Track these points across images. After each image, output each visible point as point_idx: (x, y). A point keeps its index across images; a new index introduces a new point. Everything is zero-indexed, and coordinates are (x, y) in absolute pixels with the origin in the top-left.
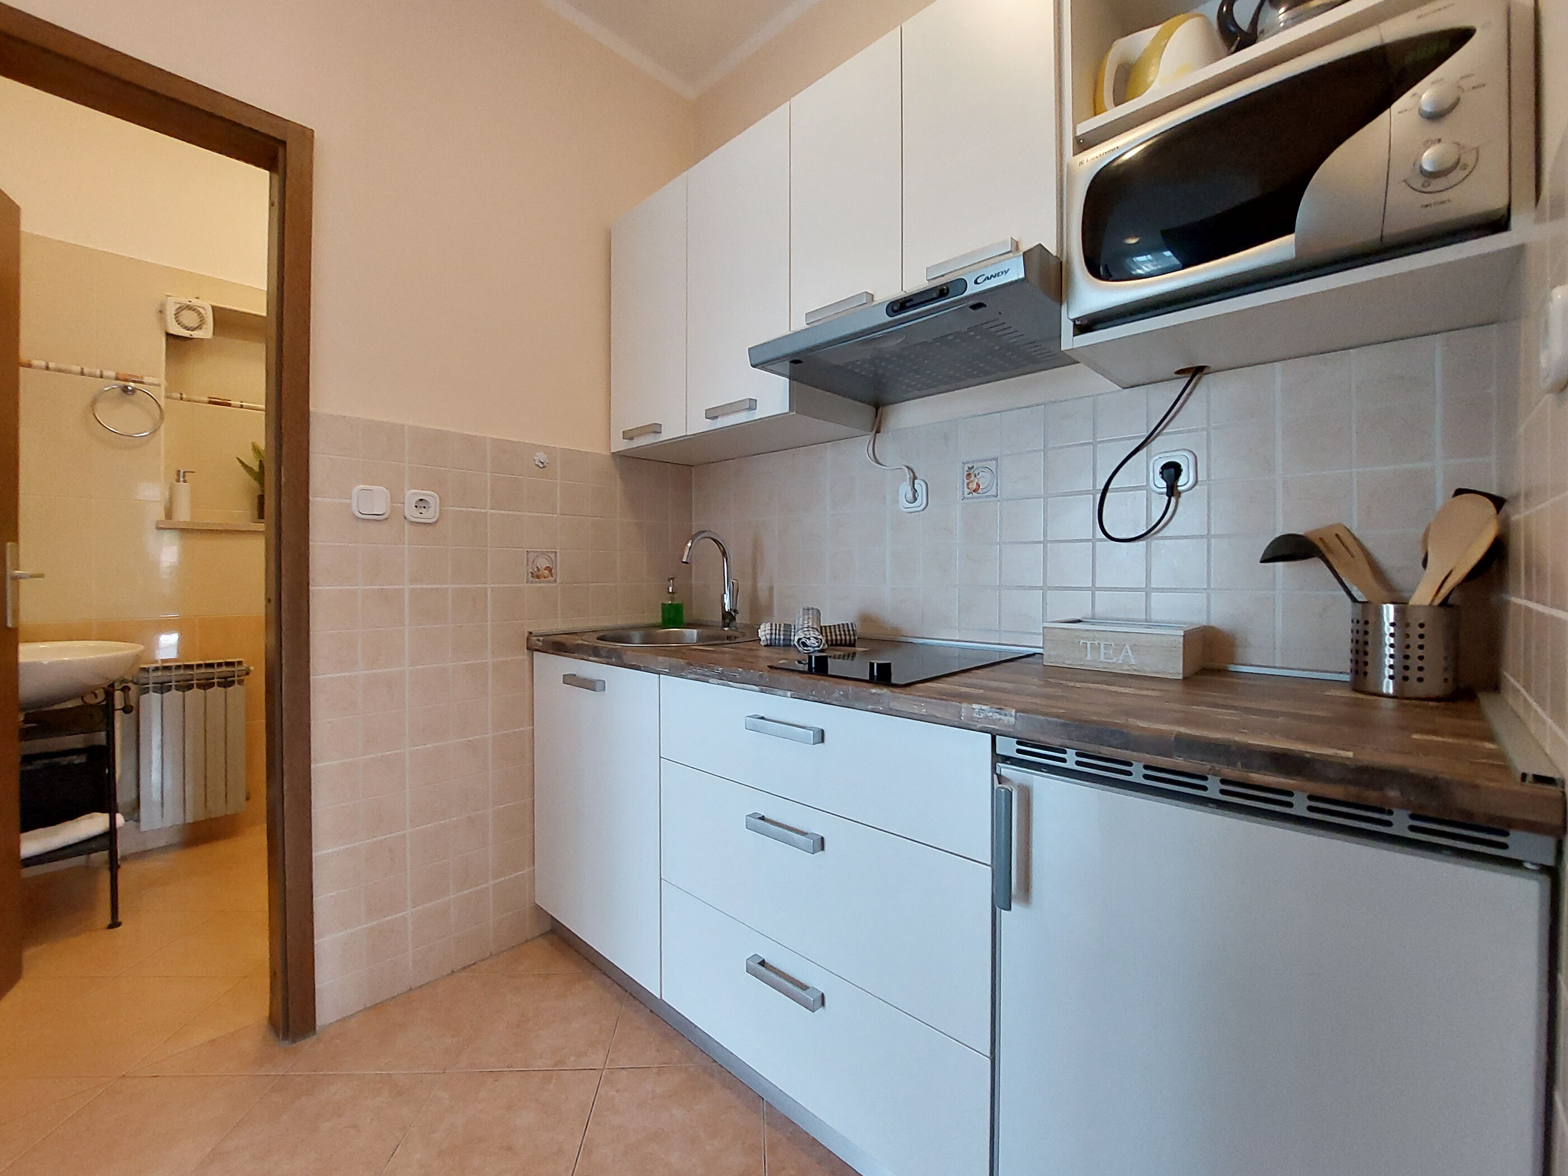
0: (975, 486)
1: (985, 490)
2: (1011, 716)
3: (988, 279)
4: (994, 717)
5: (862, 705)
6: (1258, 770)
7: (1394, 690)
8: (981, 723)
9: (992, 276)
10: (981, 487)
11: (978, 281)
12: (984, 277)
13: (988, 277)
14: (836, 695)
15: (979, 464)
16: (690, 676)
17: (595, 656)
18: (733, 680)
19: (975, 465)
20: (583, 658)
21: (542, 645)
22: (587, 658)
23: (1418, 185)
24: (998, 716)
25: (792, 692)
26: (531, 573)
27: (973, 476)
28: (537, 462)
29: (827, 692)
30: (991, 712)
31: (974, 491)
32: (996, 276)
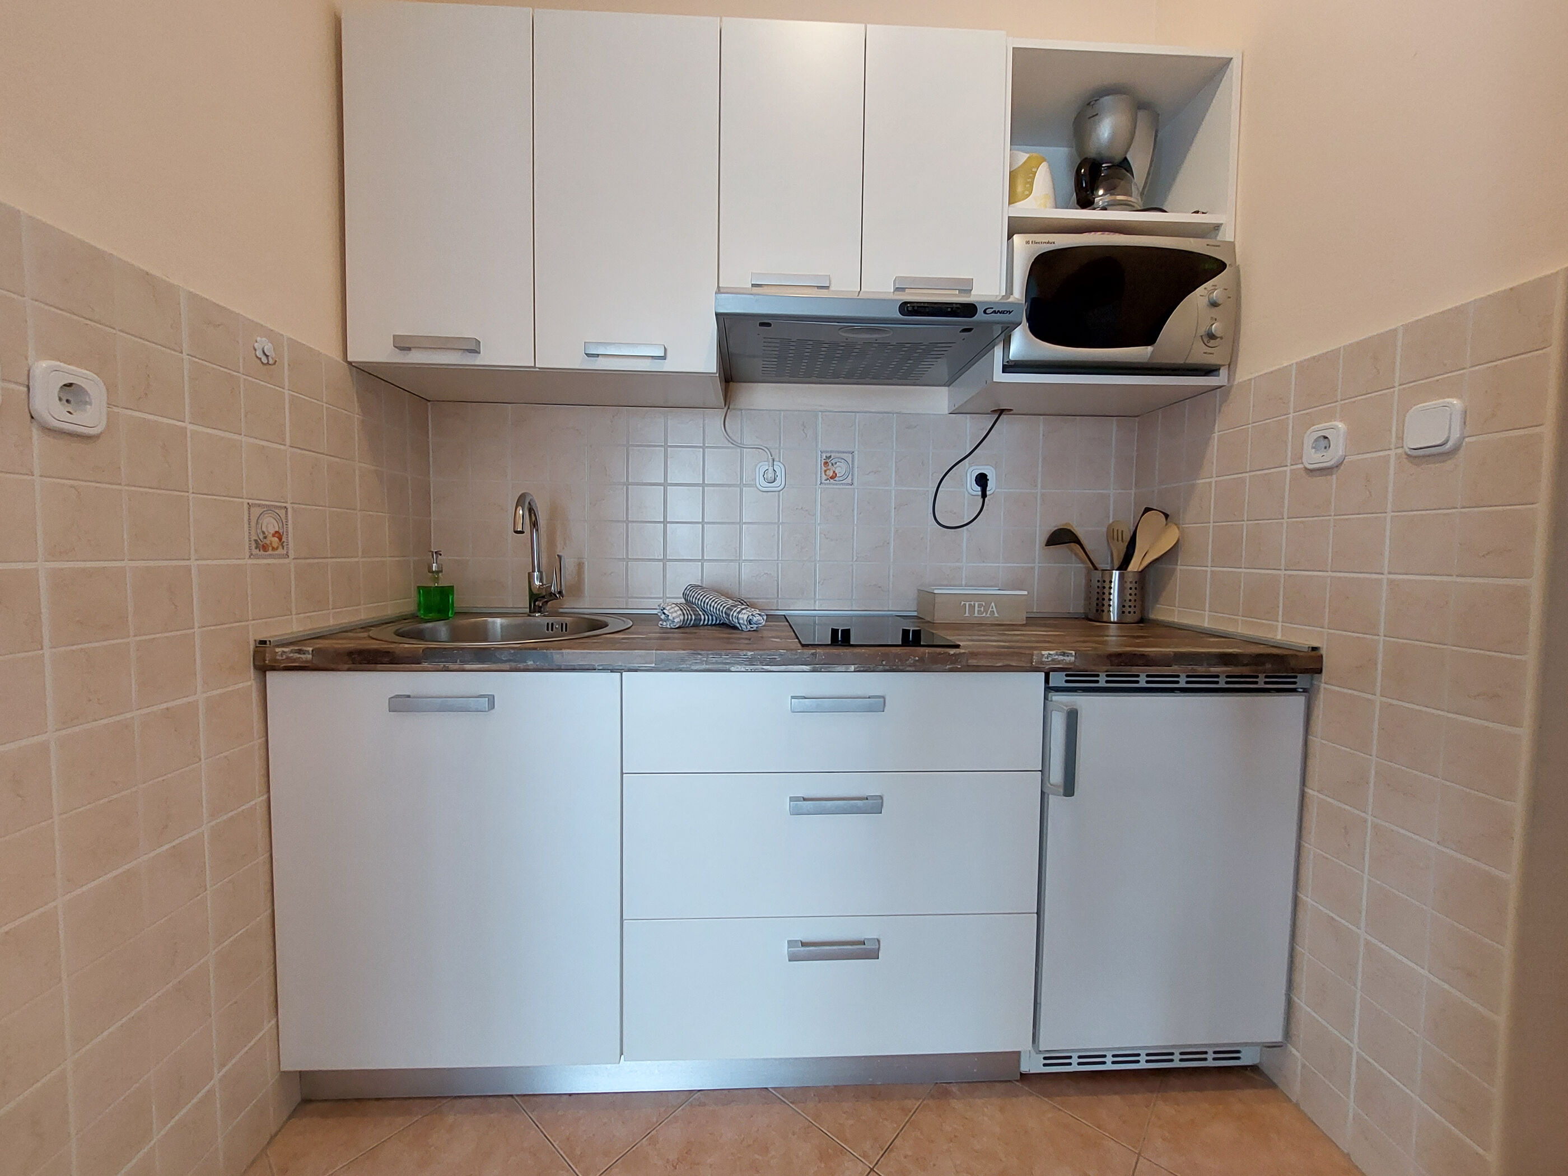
0: (831, 474)
1: (841, 479)
2: (1072, 656)
3: (995, 313)
4: (1059, 659)
5: (939, 666)
6: (1214, 665)
8: (1049, 665)
9: (998, 311)
10: (838, 475)
11: (987, 311)
12: (992, 310)
13: (995, 311)
14: (911, 661)
15: (838, 455)
16: (695, 668)
17: (483, 662)
18: (772, 664)
19: (833, 455)
20: (443, 668)
21: (312, 658)
22: (456, 667)
23: (1206, 341)
24: (1061, 658)
25: (856, 666)
26: (256, 541)
27: (830, 464)
28: (259, 353)
29: (900, 660)
30: (1057, 654)
31: (831, 478)
32: (1003, 312)
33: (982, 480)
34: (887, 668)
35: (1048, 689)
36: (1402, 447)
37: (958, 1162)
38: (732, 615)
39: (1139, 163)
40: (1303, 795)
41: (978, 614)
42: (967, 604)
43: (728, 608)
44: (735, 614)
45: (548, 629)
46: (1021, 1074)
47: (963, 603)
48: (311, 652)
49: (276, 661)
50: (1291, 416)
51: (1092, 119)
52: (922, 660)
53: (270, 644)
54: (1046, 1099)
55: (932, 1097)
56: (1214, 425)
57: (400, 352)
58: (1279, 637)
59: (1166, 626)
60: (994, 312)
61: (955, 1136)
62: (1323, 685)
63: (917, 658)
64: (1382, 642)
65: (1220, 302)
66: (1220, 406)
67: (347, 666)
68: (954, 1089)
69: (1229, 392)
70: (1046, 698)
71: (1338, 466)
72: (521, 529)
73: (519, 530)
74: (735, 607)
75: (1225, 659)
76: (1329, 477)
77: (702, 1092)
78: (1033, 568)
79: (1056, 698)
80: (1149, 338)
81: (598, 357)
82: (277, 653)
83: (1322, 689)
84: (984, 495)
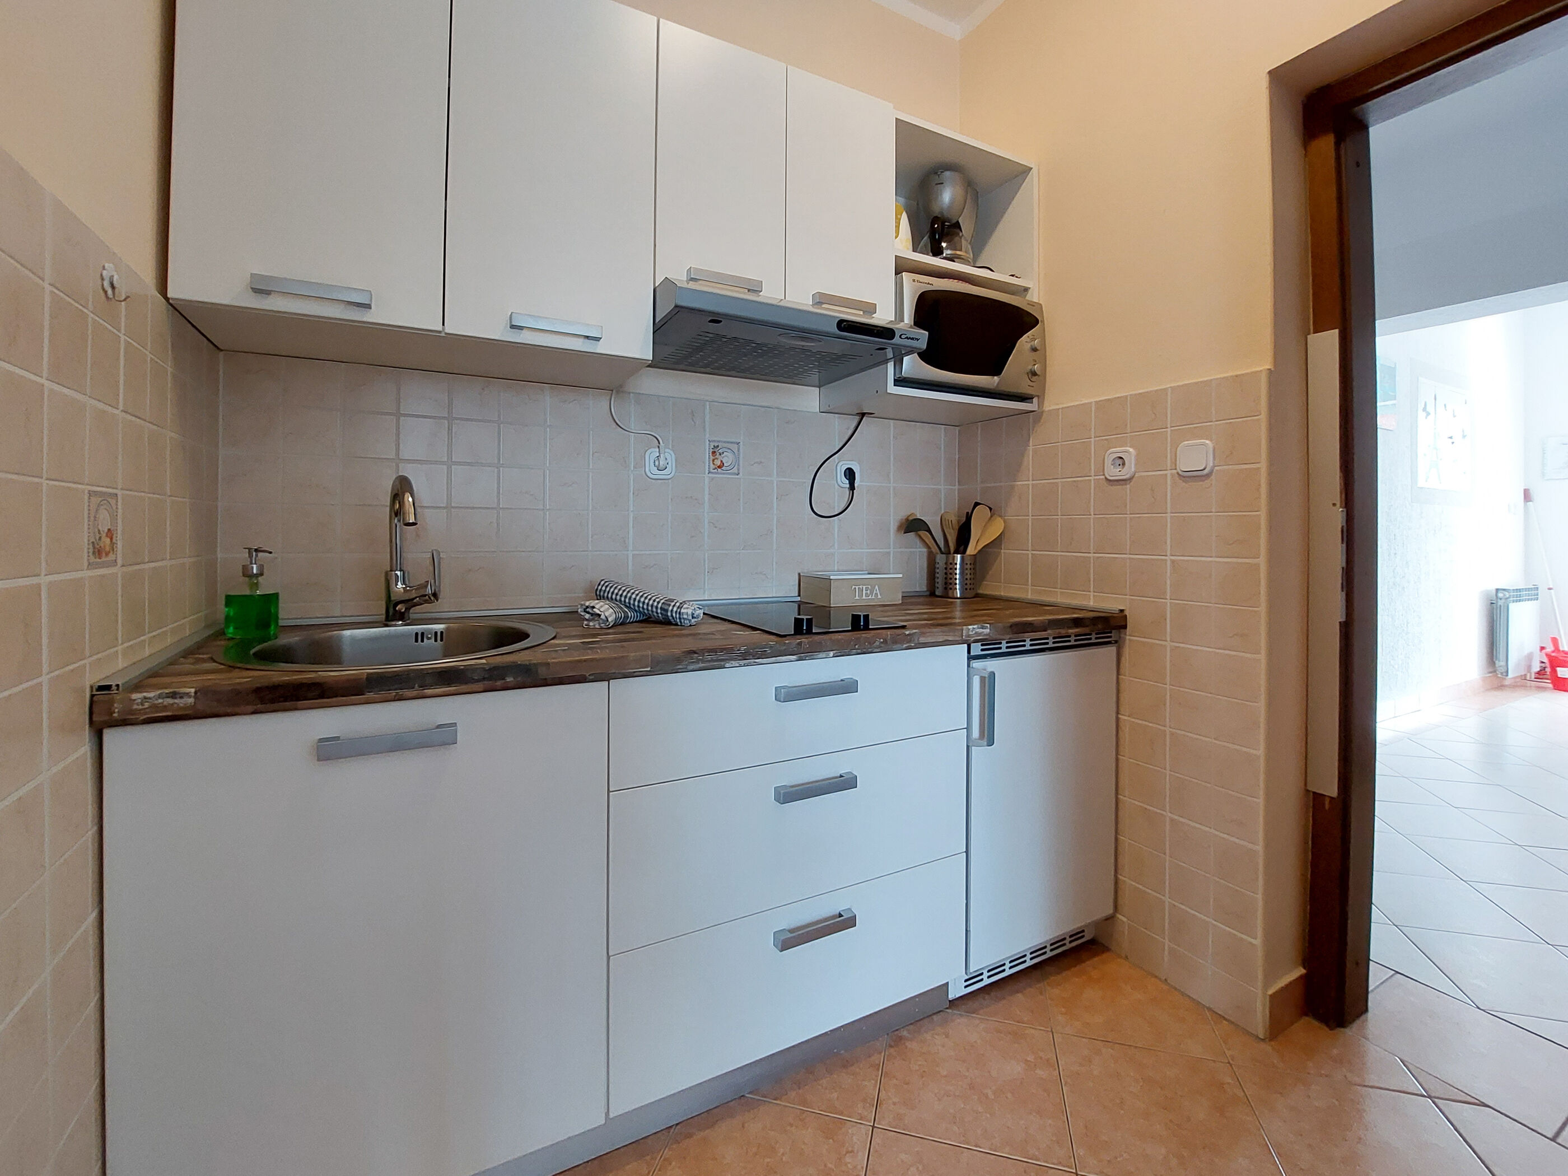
0: (719, 464)
1: (728, 468)
2: (988, 629)
4: (979, 632)
5: (898, 646)
6: (1070, 628)
7: (960, 594)
8: (974, 637)
9: (910, 338)
10: (725, 465)
11: (902, 337)
12: (906, 336)
14: (877, 643)
15: (725, 445)
16: (691, 667)
17: (449, 685)
18: (763, 657)
19: (720, 444)
20: (395, 696)
21: (195, 703)
22: (415, 693)
23: (1030, 376)
24: (981, 630)
25: (834, 652)
26: (93, 542)
27: (718, 454)
28: (106, 284)
29: (870, 643)
30: (978, 628)
31: (719, 467)
32: (912, 339)
33: (850, 474)
34: (859, 651)
35: (971, 658)
36: (1176, 469)
37: (936, 1091)
38: (672, 611)
39: (967, 227)
40: (1118, 720)
41: (866, 596)
42: (857, 587)
43: (663, 603)
44: (675, 609)
45: (416, 641)
46: (950, 1001)
47: (854, 587)
48: (193, 694)
49: (132, 712)
50: (1092, 440)
51: (939, 185)
52: (885, 642)
53: (118, 690)
54: (974, 1015)
55: (891, 1046)
56: (1029, 440)
57: (254, 294)
58: (1092, 603)
59: (997, 599)
60: (907, 338)
61: (924, 1071)
62: (1128, 637)
63: (882, 640)
64: (1169, 604)
65: (1038, 348)
66: (1034, 427)
67: (250, 708)
68: (905, 1033)
69: (1040, 418)
70: (969, 666)
71: (1130, 479)
72: (414, 521)
73: (411, 521)
74: (673, 602)
75: (1077, 622)
76: (1124, 487)
77: (681, 1125)
78: (889, 553)
79: (976, 664)
80: (996, 369)
81: (522, 330)
82: (135, 700)
83: (1127, 642)
84: (852, 487)
